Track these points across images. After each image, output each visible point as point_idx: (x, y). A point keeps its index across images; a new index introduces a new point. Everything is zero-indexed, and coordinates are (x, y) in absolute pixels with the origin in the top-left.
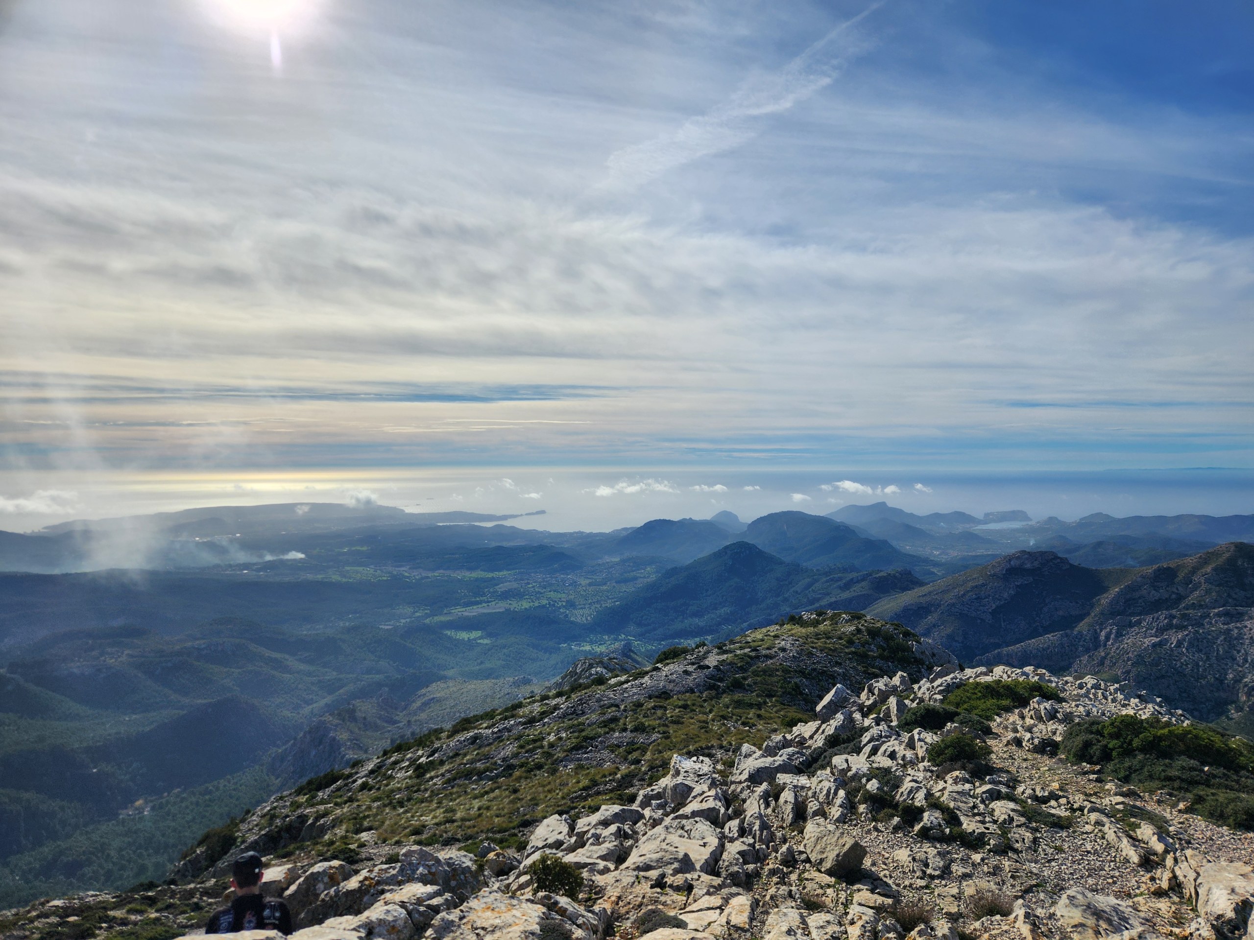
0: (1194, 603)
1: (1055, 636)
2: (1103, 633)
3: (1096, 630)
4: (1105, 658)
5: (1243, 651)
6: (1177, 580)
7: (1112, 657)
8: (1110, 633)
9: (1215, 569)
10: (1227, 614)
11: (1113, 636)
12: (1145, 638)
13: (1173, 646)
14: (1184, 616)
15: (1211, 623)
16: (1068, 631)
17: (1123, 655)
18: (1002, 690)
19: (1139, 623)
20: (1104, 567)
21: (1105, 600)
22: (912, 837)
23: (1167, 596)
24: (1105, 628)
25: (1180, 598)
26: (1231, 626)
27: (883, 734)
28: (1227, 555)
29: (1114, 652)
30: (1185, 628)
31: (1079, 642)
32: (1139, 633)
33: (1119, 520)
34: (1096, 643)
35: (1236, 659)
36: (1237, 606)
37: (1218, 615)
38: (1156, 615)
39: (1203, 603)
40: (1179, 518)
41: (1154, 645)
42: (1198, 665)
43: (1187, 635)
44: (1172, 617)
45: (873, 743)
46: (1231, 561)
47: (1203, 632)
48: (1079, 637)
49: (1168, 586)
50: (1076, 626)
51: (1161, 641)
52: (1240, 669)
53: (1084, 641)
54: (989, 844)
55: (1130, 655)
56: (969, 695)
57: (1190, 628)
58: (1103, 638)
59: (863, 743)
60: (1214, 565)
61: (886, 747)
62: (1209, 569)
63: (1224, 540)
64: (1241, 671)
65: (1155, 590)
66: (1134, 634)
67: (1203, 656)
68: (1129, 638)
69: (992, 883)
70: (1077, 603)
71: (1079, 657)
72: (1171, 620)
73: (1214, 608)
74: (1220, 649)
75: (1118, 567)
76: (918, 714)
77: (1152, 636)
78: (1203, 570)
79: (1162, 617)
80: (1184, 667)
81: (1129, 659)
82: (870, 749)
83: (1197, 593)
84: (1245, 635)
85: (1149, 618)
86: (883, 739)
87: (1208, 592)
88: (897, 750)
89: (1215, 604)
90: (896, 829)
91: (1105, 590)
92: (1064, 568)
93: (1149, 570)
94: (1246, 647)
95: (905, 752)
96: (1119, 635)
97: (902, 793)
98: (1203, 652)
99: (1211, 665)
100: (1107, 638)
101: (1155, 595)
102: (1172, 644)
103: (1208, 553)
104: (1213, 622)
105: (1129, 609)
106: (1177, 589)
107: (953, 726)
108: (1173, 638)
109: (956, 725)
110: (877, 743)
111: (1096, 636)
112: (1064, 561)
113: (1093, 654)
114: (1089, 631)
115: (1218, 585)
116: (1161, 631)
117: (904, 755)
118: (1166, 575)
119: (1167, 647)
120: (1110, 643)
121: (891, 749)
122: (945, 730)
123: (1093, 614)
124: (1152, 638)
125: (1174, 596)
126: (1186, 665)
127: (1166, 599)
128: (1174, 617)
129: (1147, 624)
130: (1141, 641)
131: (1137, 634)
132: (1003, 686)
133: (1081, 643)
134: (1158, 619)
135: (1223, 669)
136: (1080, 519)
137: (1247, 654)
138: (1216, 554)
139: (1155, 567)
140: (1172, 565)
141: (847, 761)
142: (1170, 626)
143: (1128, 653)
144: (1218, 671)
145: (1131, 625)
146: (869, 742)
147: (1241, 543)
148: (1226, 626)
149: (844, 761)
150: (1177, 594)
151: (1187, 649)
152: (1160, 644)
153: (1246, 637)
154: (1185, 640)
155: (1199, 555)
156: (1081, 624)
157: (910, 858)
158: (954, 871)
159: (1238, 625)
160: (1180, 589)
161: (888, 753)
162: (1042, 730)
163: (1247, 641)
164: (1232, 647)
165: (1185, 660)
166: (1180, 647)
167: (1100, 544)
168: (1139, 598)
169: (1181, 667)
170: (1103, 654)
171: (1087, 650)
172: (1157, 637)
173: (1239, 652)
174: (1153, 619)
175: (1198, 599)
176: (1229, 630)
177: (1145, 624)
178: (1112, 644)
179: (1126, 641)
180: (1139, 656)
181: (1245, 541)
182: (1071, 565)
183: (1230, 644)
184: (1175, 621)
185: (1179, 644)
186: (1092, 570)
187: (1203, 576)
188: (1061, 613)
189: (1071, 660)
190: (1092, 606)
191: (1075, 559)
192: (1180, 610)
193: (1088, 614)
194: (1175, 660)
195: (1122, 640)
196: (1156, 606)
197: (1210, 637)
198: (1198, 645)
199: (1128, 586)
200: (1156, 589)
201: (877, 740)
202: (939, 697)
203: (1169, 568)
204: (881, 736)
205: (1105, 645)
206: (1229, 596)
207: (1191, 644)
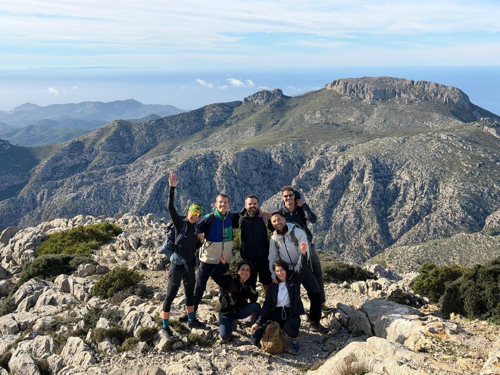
0: (96, 165)
1: (4, 203)
2: (38, 196)
3: (33, 194)
4: (41, 213)
5: (126, 194)
6: (84, 150)
7: (46, 212)
8: (43, 194)
9: (107, 140)
10: (116, 170)
11: (45, 197)
12: (67, 194)
13: (85, 197)
14: (91, 175)
15: (107, 178)
16: (13, 198)
17: (53, 209)
18: (86, 234)
19: (62, 184)
20: (35, 145)
21: (38, 170)
22: (161, 354)
23: (79, 162)
24: (40, 191)
25: (87, 163)
26: (119, 177)
27: (34, 287)
28: (113, 129)
29: (47, 208)
30: (91, 183)
31: (22, 205)
32: (62, 191)
33: (43, 108)
34: (35, 203)
35: (123, 200)
36: (122, 164)
37: (111, 172)
38: (73, 177)
39: (101, 164)
40: (82, 104)
41: (73, 199)
42: (100, 207)
43: (93, 189)
44: (83, 177)
45: (27, 298)
46: (116, 133)
47: (103, 185)
48: (22, 201)
49: (79, 155)
50: (19, 193)
51: (77, 195)
52: (126, 206)
53: (25, 203)
54: (218, 339)
55: (58, 208)
56: (59, 243)
57: (95, 183)
58: (39, 199)
59: (16, 300)
60: (106, 137)
61: (44, 297)
62: (103, 140)
63: (111, 119)
64: (126, 208)
65: (71, 159)
66: (59, 193)
67: (103, 201)
68: (56, 196)
69: (247, 365)
70: (18, 175)
71: (23, 216)
72: (82, 179)
73: (108, 167)
74: (113, 195)
75: (45, 144)
76: (41, 266)
77: (71, 193)
78: (100, 141)
79: (76, 178)
80: (93, 211)
81: (57, 212)
82: (26, 303)
83: (97, 158)
84: (127, 183)
85: (68, 180)
86: (36, 291)
87: (104, 156)
88: (55, 296)
89: (109, 164)
90: (145, 352)
91: (37, 162)
92: (6, 149)
93: (66, 144)
94: (128, 191)
95: (63, 297)
96: (50, 195)
97: (128, 322)
98: (104, 199)
99: (109, 207)
100: (42, 199)
101: (71, 162)
102: (84, 196)
103: (102, 128)
104: (108, 177)
105: (55, 174)
106: (85, 156)
107: (85, 266)
108: (85, 192)
109: (87, 265)
110: (31, 296)
111: (34, 199)
112: (5, 143)
113: (33, 213)
114: (28, 195)
115: (110, 151)
116: (77, 187)
117: (64, 299)
118: (77, 147)
119: (81, 199)
120: (43, 202)
121: (49, 298)
122: (78, 271)
123: (30, 182)
124: (71, 194)
125: (83, 162)
126: (94, 209)
127: (79, 164)
128: (84, 177)
129: (68, 184)
130: (64, 197)
131: (61, 193)
132: (87, 231)
133: (23, 206)
134: (74, 179)
135: (116, 208)
136: (15, 109)
137: (129, 195)
138: (107, 129)
139: (70, 142)
140: (81, 140)
141: (14, 318)
142: (82, 184)
143: (56, 208)
144: (113, 210)
145: (57, 187)
146: (24, 297)
147: (121, 120)
148: (116, 179)
149: (12, 319)
150: (85, 160)
151: (94, 198)
152: (77, 198)
153: (127, 184)
154: (92, 192)
155: (97, 131)
156: (22, 191)
157: (186, 368)
158: (218, 367)
159: (123, 177)
160: (87, 156)
161: (47, 302)
162: (135, 256)
163: (129, 187)
164: (120, 192)
165: (93, 206)
166: (89, 197)
167: (31, 127)
168: (61, 166)
169: (91, 211)
170: (39, 211)
171: (28, 210)
172: (74, 192)
173: (124, 195)
174: (71, 180)
175: (98, 162)
176: (118, 181)
177: (66, 184)
178: (45, 203)
179: (54, 199)
180: (64, 208)
181: (123, 119)
182: (11, 145)
183: (119, 191)
184: (85, 180)
185: (89, 196)
186: (27, 148)
187: (100, 145)
188: (7, 184)
189: (17, 220)
190: (30, 176)
191: (14, 141)
192: (88, 171)
193: (27, 182)
194: (87, 207)
195: (52, 199)
196: (73, 170)
197: (107, 187)
198: (100, 195)
199: (53, 158)
200: (72, 157)
201: (31, 294)
202: (29, 251)
203: (78, 142)
204: (33, 289)
205: (41, 204)
206: (116, 158)
207: (96, 194)
